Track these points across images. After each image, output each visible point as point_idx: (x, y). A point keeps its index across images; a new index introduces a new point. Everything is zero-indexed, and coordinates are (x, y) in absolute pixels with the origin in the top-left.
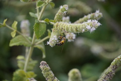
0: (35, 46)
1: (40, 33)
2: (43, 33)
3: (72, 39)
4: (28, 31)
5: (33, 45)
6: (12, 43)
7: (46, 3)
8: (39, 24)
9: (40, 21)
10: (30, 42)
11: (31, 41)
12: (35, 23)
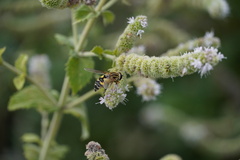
0: (67, 111)
1: (80, 81)
2: (88, 81)
3: (152, 94)
4: (47, 79)
5: (63, 108)
6: (15, 102)
7: (95, 13)
8: (77, 59)
9: (80, 54)
10: (54, 101)
11: (57, 99)
12: (70, 58)
